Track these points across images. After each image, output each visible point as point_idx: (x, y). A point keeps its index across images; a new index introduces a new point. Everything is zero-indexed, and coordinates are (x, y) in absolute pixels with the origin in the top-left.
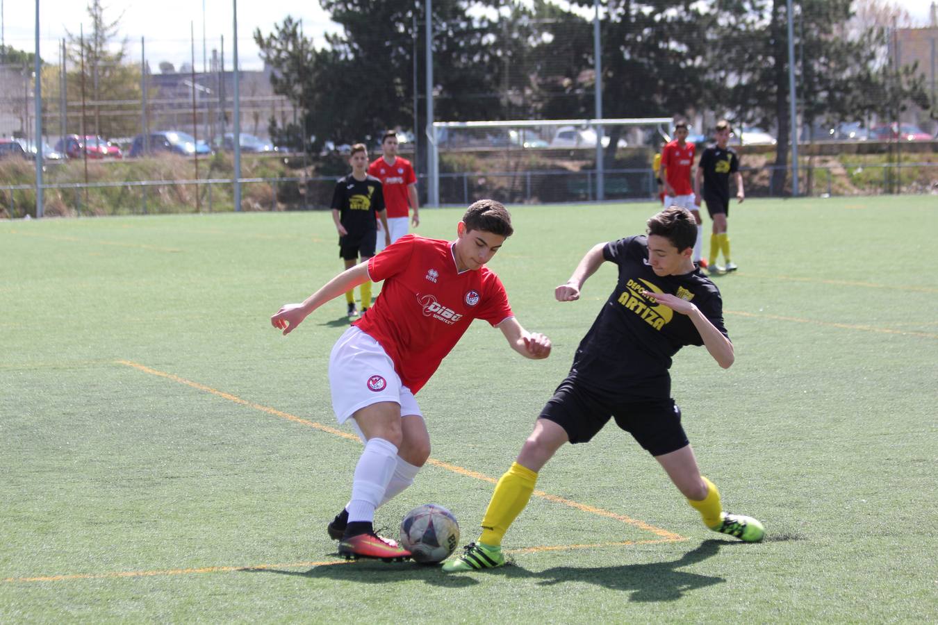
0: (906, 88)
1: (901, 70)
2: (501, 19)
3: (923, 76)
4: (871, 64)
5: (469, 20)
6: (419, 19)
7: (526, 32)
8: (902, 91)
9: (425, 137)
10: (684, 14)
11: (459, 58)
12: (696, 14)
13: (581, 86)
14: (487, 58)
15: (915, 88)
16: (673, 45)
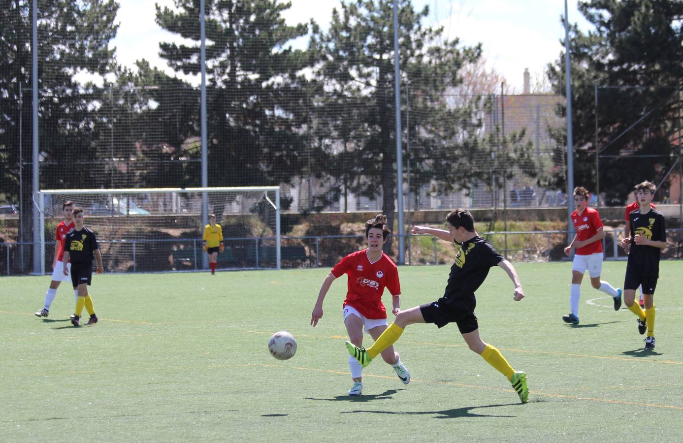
0: (512, 155)
1: (508, 138)
2: (107, 85)
3: (530, 144)
4: (478, 131)
5: (75, 86)
6: (24, 85)
7: (131, 98)
8: (509, 159)
9: (31, 203)
10: (289, 81)
11: (64, 125)
12: (302, 81)
13: (185, 153)
14: (92, 125)
15: (522, 155)
16: (279, 112)
